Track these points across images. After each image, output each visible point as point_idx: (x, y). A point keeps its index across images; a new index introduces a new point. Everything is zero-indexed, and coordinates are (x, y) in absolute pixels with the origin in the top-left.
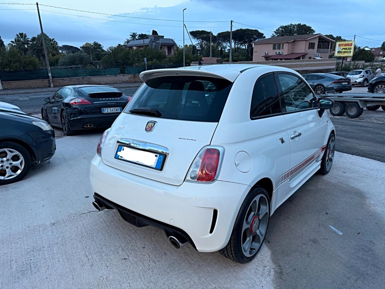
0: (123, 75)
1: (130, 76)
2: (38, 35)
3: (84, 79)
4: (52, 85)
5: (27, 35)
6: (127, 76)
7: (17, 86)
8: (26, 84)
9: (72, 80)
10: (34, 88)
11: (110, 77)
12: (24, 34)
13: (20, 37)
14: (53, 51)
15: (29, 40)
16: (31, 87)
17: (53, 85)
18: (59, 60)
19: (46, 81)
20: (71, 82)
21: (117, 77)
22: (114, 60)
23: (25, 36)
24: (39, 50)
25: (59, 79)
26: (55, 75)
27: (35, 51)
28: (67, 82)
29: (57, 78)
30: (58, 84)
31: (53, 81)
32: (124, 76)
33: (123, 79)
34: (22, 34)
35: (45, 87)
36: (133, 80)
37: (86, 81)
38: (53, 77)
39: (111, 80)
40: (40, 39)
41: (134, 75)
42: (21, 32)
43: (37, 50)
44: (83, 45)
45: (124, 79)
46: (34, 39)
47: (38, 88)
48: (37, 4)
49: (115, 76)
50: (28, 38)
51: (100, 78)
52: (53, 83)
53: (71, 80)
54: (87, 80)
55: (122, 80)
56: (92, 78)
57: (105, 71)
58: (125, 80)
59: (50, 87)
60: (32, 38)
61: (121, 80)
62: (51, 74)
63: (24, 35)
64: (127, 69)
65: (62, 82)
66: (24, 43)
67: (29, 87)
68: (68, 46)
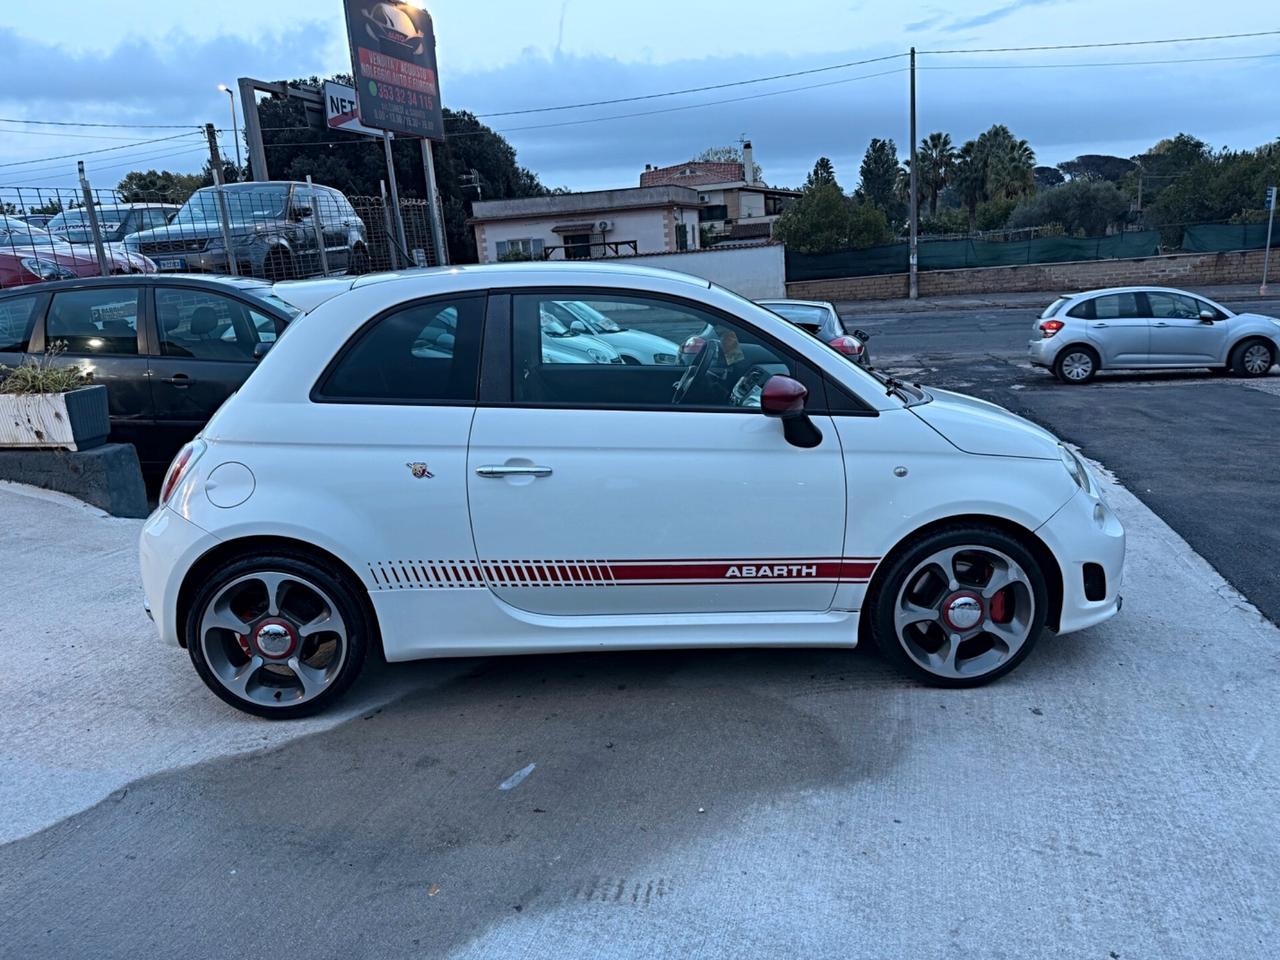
0: (1169, 258)
1: (1198, 261)
2: (983, 135)
3: (1019, 272)
4: (913, 292)
5: (952, 138)
6: (1185, 260)
7: (821, 292)
8: (844, 287)
9: (980, 275)
10: (862, 300)
11: (1115, 264)
12: (943, 136)
13: (931, 146)
14: (1012, 180)
15: (955, 152)
16: (855, 295)
17: (918, 290)
18: (1014, 208)
19: (898, 280)
20: (974, 284)
21: (1145, 263)
22: (1193, 200)
23: (946, 143)
24: (976, 179)
25: (939, 273)
26: (926, 262)
27: (964, 185)
28: (961, 283)
29: (936, 269)
30: (931, 288)
31: (918, 278)
32: (1172, 262)
33: (1167, 273)
34: (939, 136)
35: (894, 297)
36: (1210, 274)
37: (1023, 281)
38: (919, 269)
39: (1116, 275)
40: (985, 146)
41: (1221, 255)
42: (935, 133)
43: (969, 183)
44: (1150, 150)
45: (1171, 271)
46: (968, 148)
47: (874, 299)
48: (913, 52)
49: (1135, 261)
50: (952, 148)
51: (1078, 267)
52: (918, 285)
53: (974, 277)
54: (1027, 277)
55: (1160, 274)
56: (1047, 269)
57: (1098, 245)
58: (1174, 276)
59: (907, 296)
60: (964, 146)
61: (1157, 276)
62: (918, 258)
63: (942, 141)
64: (1190, 235)
65: (946, 281)
66: (937, 164)
67: (852, 297)
68: (1099, 157)
